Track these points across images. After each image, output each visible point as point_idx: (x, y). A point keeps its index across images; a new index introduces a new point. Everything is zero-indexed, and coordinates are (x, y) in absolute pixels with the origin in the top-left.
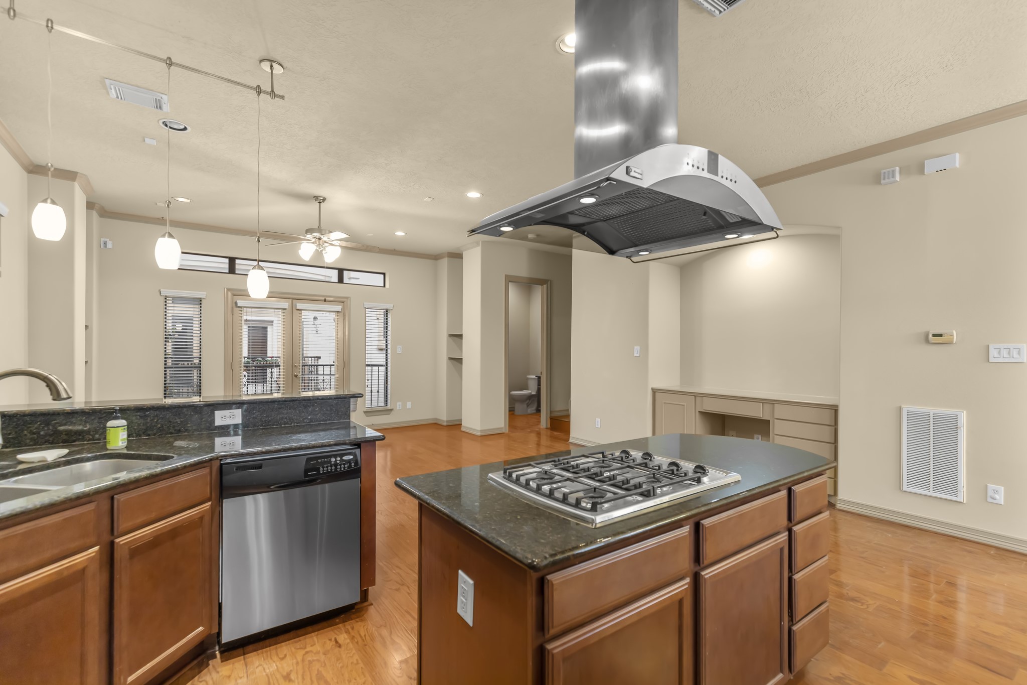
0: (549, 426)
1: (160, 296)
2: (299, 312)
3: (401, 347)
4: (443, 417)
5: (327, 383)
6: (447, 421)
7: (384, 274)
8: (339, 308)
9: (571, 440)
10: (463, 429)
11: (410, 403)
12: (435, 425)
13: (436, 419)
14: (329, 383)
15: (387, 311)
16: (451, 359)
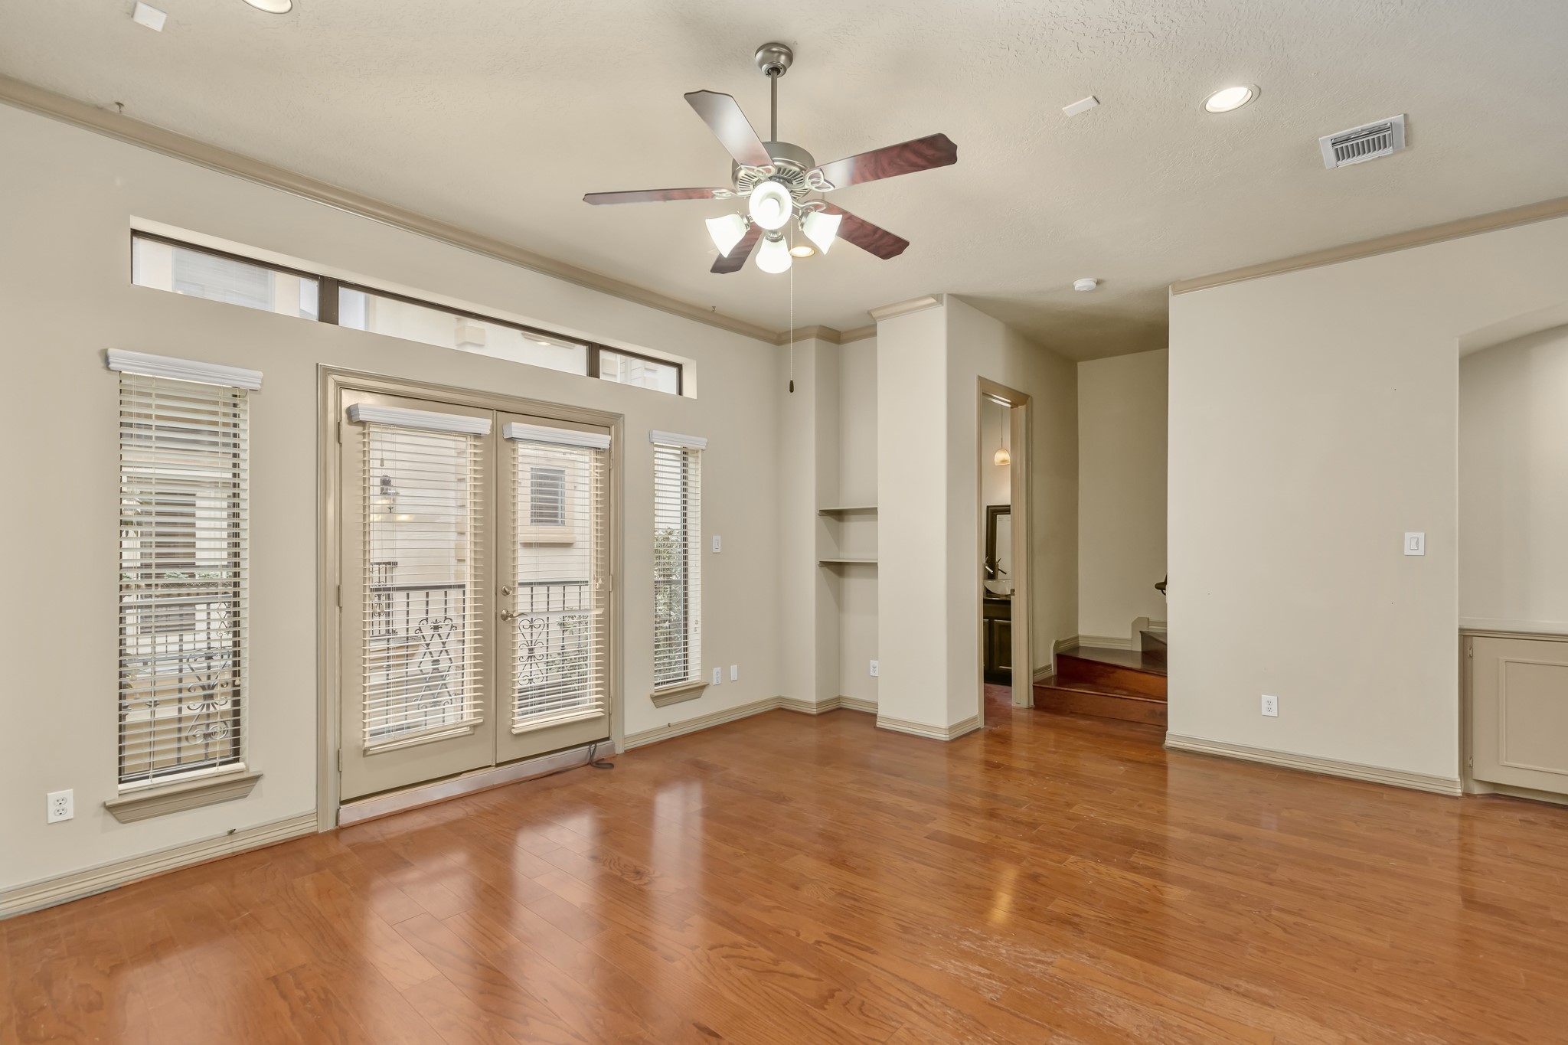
0: (1032, 703)
1: (105, 371)
2: (510, 444)
3: (719, 537)
4: (808, 694)
5: (540, 630)
6: (818, 704)
7: (679, 367)
8: (603, 440)
9: (1169, 742)
10: (880, 724)
11: (736, 666)
12: (782, 714)
13: (780, 699)
14: (545, 629)
15: (685, 453)
16: (824, 564)
